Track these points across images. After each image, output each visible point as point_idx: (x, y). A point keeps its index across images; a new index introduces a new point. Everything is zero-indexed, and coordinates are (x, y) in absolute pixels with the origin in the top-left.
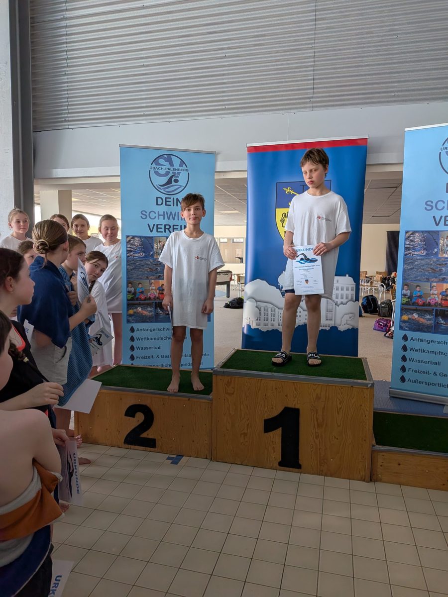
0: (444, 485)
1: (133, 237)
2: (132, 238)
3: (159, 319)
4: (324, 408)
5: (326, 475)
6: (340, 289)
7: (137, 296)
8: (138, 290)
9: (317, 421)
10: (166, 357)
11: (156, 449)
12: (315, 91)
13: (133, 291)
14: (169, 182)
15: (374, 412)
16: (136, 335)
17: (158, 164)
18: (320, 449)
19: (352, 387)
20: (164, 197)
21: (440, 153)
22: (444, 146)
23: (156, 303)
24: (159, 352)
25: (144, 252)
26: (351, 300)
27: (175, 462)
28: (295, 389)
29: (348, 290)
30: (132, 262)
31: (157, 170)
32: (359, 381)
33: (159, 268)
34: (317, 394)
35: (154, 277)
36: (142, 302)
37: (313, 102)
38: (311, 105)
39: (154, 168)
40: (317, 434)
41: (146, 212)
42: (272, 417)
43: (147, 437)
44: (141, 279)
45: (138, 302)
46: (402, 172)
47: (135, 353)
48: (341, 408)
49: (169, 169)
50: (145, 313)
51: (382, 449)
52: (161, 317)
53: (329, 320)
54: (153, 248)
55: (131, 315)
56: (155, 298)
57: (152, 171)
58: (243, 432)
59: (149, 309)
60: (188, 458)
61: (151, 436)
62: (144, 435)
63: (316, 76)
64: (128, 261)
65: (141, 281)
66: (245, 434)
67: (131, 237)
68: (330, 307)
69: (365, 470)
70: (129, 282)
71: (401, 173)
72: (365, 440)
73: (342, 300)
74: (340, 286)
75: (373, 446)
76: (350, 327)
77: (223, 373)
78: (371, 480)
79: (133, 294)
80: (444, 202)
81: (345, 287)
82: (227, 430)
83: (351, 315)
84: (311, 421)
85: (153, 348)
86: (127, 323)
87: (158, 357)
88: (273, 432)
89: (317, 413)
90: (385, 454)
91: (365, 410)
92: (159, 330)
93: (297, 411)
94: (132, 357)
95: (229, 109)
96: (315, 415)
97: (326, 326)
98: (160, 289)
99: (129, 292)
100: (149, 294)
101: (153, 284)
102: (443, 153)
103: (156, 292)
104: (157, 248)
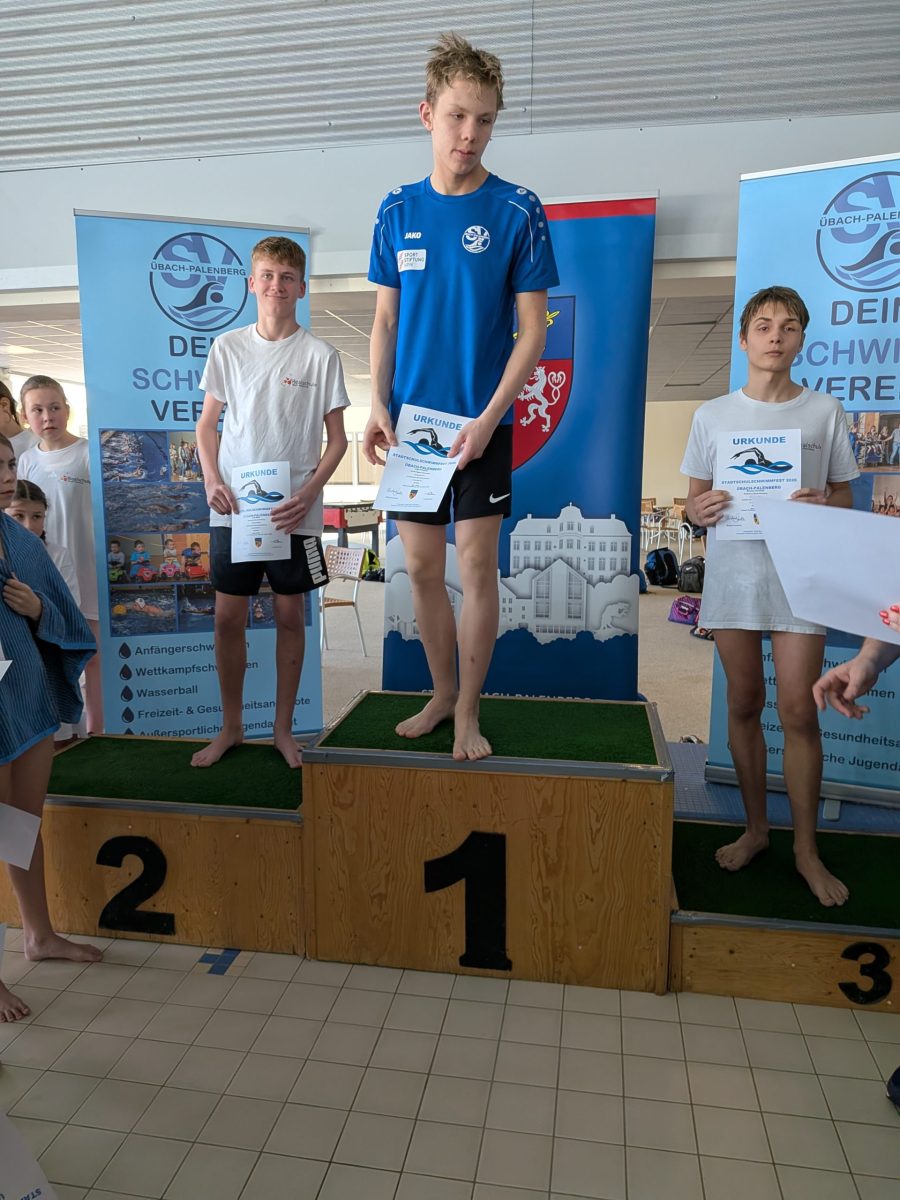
0: (830, 993)
1: (117, 433)
2: (114, 436)
3: (190, 625)
4: (560, 832)
5: (567, 982)
6: (597, 548)
7: (134, 571)
8: (137, 556)
9: (546, 860)
10: (208, 710)
11: (174, 938)
12: (536, 86)
13: (122, 561)
14: (200, 300)
15: (675, 822)
16: (133, 662)
17: (170, 257)
18: (552, 925)
19: (624, 781)
20: (188, 335)
21: (819, 232)
22: (828, 216)
23: (179, 587)
24: (193, 700)
25: (146, 468)
26: (622, 572)
27: (219, 966)
28: (496, 790)
29: (615, 550)
30: (117, 492)
31: (168, 271)
32: (639, 767)
33: (182, 505)
34: (545, 801)
35: (172, 527)
36: (145, 586)
37: (532, 114)
38: (528, 120)
39: (161, 266)
40: (547, 891)
41: (147, 373)
42: (442, 855)
43: (152, 909)
44: (141, 531)
45: (136, 586)
46: (733, 279)
47: (134, 705)
48: (598, 831)
49: (198, 269)
50: (154, 611)
51: (694, 918)
52: (194, 619)
53: (575, 617)
54: (166, 457)
55: (119, 618)
56: (177, 576)
57: (157, 274)
58: (376, 892)
59: (164, 602)
60: (251, 954)
61: (161, 909)
62: (146, 906)
63: (537, 50)
64: (106, 490)
65: (141, 537)
66: (382, 897)
67: (112, 432)
68: (575, 589)
69: (654, 968)
70: (112, 540)
71: (731, 282)
72: (654, 901)
73: (602, 573)
74: (597, 541)
75: (673, 912)
76: (621, 633)
77: (327, 759)
78: (669, 989)
79: (123, 568)
80: (826, 347)
81: (608, 542)
82: (340, 889)
83: (621, 606)
84: (533, 860)
85: (177, 692)
86: (112, 636)
87: (190, 711)
88: (446, 889)
89: (545, 843)
90: (698, 930)
91: (655, 833)
92: (189, 649)
93: (500, 840)
94: (128, 715)
95: (337, 128)
96: (542, 847)
97: (568, 632)
98: (189, 553)
99: (114, 563)
100: (162, 565)
101: (170, 543)
102: (826, 231)
103: (180, 562)
104: (177, 459)
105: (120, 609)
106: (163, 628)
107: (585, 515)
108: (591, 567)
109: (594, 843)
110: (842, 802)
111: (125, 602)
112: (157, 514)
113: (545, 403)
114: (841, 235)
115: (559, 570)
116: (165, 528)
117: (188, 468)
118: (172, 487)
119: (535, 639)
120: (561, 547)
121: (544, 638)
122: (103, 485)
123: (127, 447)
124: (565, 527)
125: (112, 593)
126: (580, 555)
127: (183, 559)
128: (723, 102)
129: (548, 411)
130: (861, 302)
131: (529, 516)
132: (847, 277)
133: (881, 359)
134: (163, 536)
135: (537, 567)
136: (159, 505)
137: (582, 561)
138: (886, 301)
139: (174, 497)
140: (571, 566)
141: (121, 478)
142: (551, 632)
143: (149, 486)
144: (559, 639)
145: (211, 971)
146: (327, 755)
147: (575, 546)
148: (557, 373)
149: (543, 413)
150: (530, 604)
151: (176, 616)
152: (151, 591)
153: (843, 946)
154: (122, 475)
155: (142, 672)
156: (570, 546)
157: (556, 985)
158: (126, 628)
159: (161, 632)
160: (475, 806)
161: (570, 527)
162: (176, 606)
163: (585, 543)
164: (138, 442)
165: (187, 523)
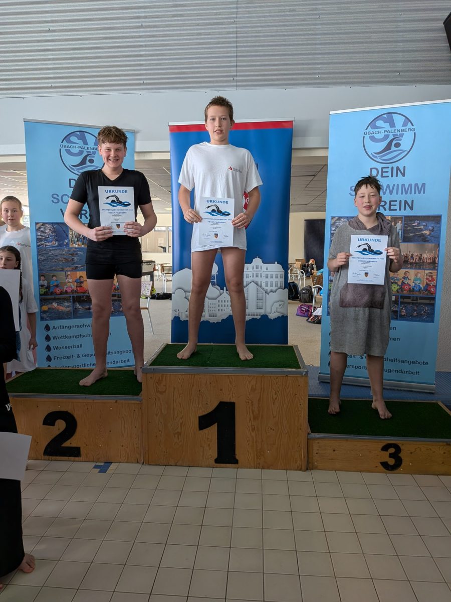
0: (376, 467)
1: (44, 224)
2: (42, 225)
3: (79, 315)
4: (259, 400)
5: (263, 468)
6: (269, 277)
7: (51, 290)
9: (253, 413)
10: (87, 355)
11: (81, 458)
12: (238, 68)
13: (46, 285)
14: (83, 162)
15: (309, 399)
16: (51, 333)
17: (69, 142)
18: (256, 442)
19: (287, 376)
21: (364, 137)
22: (368, 131)
23: (73, 297)
24: (80, 351)
26: (281, 288)
27: (103, 470)
28: (230, 382)
29: (277, 278)
30: (44, 252)
31: (68, 148)
32: (294, 370)
34: (252, 386)
35: (70, 269)
36: (57, 297)
37: (237, 81)
38: (235, 84)
39: (65, 146)
40: (253, 427)
41: (58, 196)
42: (206, 413)
43: (70, 446)
44: (55, 270)
45: (53, 297)
47: (52, 354)
48: (276, 399)
49: (82, 148)
50: (62, 308)
51: (318, 436)
52: (80, 312)
53: (260, 308)
54: (67, 236)
55: (44, 312)
56: (72, 292)
57: (63, 150)
58: (176, 432)
59: (66, 304)
60: (117, 464)
61: (74, 445)
62: (67, 444)
63: (239, 53)
64: (38, 251)
65: (55, 273)
66: (179, 434)
67: (41, 224)
68: (260, 295)
69: (301, 459)
70: (41, 274)
71: (326, 158)
72: (300, 429)
73: (272, 288)
74: (269, 274)
75: (309, 434)
76: (280, 315)
77: (154, 372)
78: (307, 469)
79: (46, 288)
81: (274, 274)
82: (159, 431)
83: (281, 303)
84: (247, 414)
85: (73, 347)
86: (41, 321)
87: (79, 356)
88: (208, 428)
89: (252, 405)
90: (320, 441)
91: (300, 399)
92: (78, 327)
93: (232, 405)
94: (49, 359)
95: (147, 84)
96: (251, 407)
97: (257, 315)
98: (78, 281)
99: (42, 286)
100: (65, 287)
101: (69, 276)
102: (367, 137)
103: (74, 285)
104: (73, 236)
106: (66, 317)
107: (264, 262)
111: (47, 304)
114: (373, 139)
117: (78, 241)
118: (70, 250)
120: (253, 277)
122: (37, 248)
123: (49, 231)
124: (255, 268)
125: (41, 300)
126: (262, 280)
127: (75, 283)
128: (321, 79)
130: (382, 168)
132: (376, 157)
133: (391, 193)
137: (263, 283)
139: (71, 254)
140: (258, 285)
141: (45, 245)
143: (59, 249)
144: (253, 319)
146: (154, 369)
147: (259, 276)
151: (72, 311)
152: (60, 299)
153: (381, 445)
154: (46, 244)
155: (55, 338)
156: (257, 276)
157: (258, 470)
159: (65, 319)
160: (221, 390)
161: (257, 268)
163: (264, 275)
164: (54, 228)
165: (77, 267)
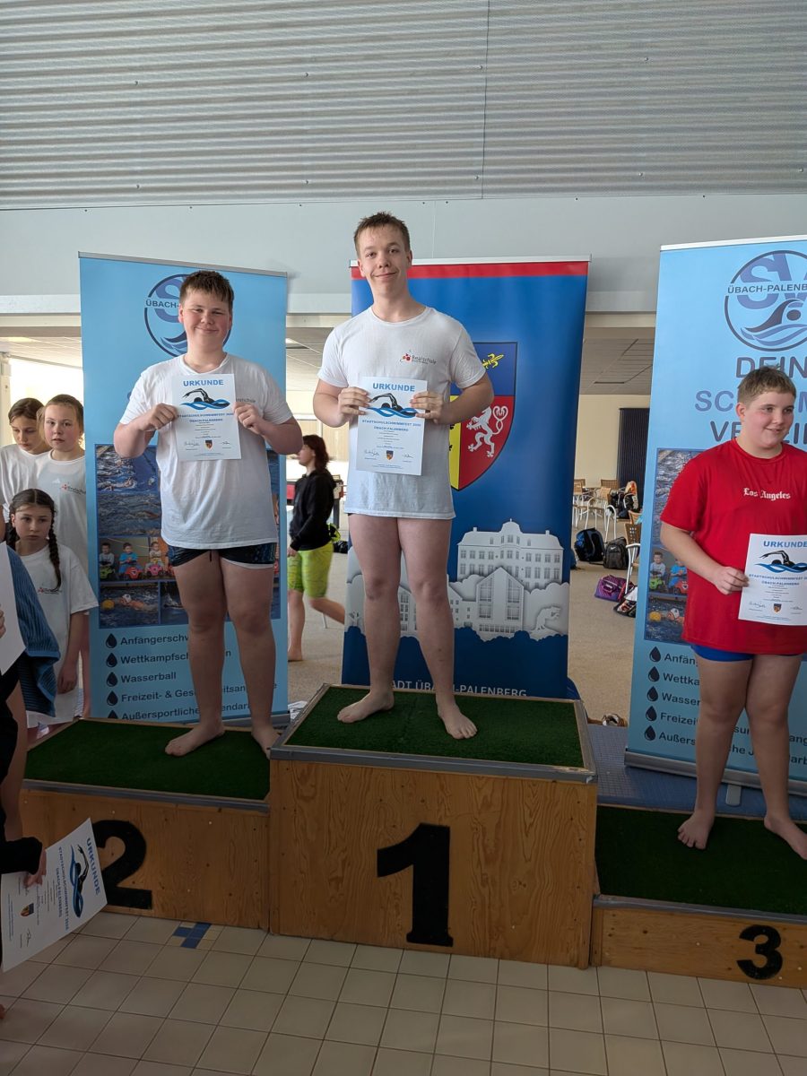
0: (730, 969)
2: (108, 451)
3: (170, 618)
4: (498, 825)
5: (502, 957)
6: (533, 558)
8: (123, 559)
9: (485, 850)
10: (185, 694)
11: (152, 912)
12: (487, 158)
13: (112, 561)
16: (119, 651)
17: (164, 295)
18: (489, 907)
21: (727, 297)
22: (735, 285)
24: (171, 685)
25: (136, 479)
26: (556, 580)
27: (191, 940)
28: (442, 787)
29: (549, 561)
30: (110, 500)
31: (161, 307)
32: (567, 769)
34: (485, 797)
36: (131, 583)
37: (484, 182)
38: (479, 187)
39: (155, 303)
40: (485, 877)
42: (393, 844)
43: (134, 887)
44: (129, 534)
45: (123, 583)
46: (654, 329)
47: (118, 690)
48: (532, 824)
50: (140, 605)
51: (613, 902)
53: (513, 619)
56: (161, 574)
57: (151, 310)
58: (334, 875)
59: (149, 597)
60: (220, 928)
61: (141, 886)
62: (126, 883)
63: (489, 128)
64: (99, 498)
65: (129, 539)
66: (339, 880)
67: (106, 447)
68: (514, 594)
69: (578, 945)
72: (578, 887)
73: (537, 581)
74: (533, 553)
75: (595, 897)
76: (553, 633)
77: (293, 757)
78: (590, 964)
79: (112, 567)
80: (732, 397)
81: (543, 554)
82: (302, 872)
83: (554, 610)
85: (158, 678)
86: (100, 628)
87: (168, 695)
88: (396, 874)
89: (484, 835)
90: (617, 912)
91: (580, 828)
92: (170, 639)
93: (444, 832)
94: (113, 699)
95: (314, 186)
96: (481, 837)
97: (507, 631)
99: (104, 563)
100: (148, 565)
101: (156, 545)
102: (733, 297)
103: (163, 562)
105: (109, 604)
106: (147, 621)
107: (524, 530)
108: (528, 576)
109: (527, 836)
110: (743, 787)
112: (145, 520)
113: (490, 433)
114: (745, 301)
115: (500, 577)
116: (151, 532)
119: (479, 637)
120: (502, 557)
121: (486, 636)
122: (97, 493)
124: (505, 539)
126: (518, 564)
127: (167, 559)
128: (646, 179)
129: (492, 440)
130: (762, 359)
131: (475, 529)
132: (750, 337)
134: (149, 539)
135: (481, 574)
136: (147, 512)
137: (520, 569)
138: (783, 359)
140: (511, 574)
141: (113, 488)
142: (492, 630)
143: (138, 495)
144: (500, 638)
145: (185, 945)
146: (293, 753)
147: (514, 556)
148: (501, 407)
149: (488, 441)
150: (474, 606)
151: (159, 610)
152: (136, 587)
153: (741, 928)
154: (114, 485)
156: (510, 556)
157: (492, 960)
158: (113, 621)
159: (144, 624)
160: (423, 801)
161: (510, 540)
162: (159, 600)
163: (523, 554)
